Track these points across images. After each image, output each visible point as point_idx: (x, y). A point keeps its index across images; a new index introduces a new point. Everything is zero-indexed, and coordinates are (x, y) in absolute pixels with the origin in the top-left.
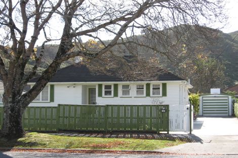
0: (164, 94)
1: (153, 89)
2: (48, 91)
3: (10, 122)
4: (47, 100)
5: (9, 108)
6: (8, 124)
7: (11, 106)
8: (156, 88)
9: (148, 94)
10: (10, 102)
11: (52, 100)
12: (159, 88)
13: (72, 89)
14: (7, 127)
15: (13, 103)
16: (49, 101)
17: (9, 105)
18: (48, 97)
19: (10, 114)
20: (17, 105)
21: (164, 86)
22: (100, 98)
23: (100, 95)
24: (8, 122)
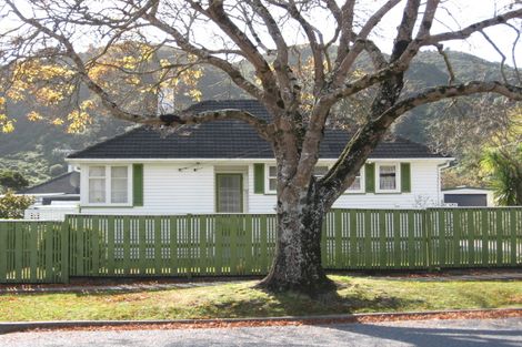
0: (406, 187)
1: (382, 175)
2: (126, 180)
3: (303, 252)
4: (125, 201)
5: (300, 216)
6: (300, 256)
7: (303, 210)
8: (388, 174)
9: (370, 188)
10: (303, 201)
11: (138, 200)
12: (394, 175)
13: (189, 175)
14: (297, 265)
15: (309, 203)
16: (130, 203)
17: (300, 207)
18: (126, 194)
19: (303, 231)
20: (316, 208)
21: (406, 168)
22: (260, 196)
23: (259, 189)
24: (299, 251)
